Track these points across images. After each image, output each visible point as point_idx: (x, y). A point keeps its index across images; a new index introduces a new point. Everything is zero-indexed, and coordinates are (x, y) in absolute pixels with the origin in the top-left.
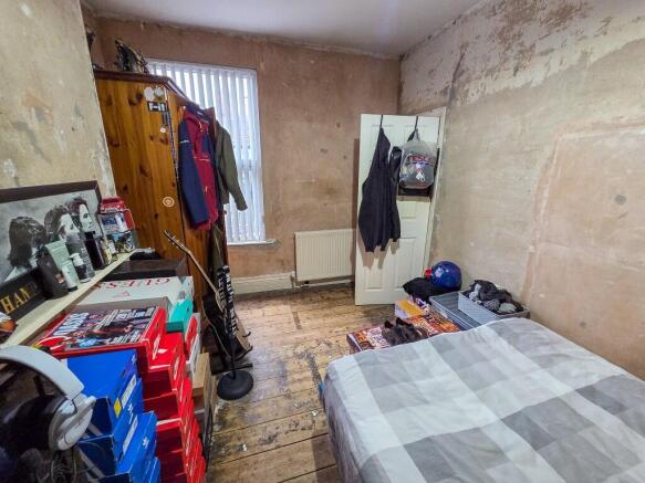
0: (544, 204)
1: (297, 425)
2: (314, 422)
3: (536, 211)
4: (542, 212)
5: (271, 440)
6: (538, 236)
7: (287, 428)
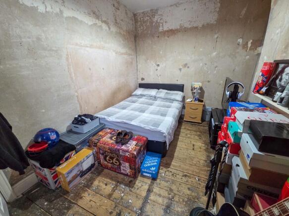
0: (73, 75)
1: (173, 175)
2: (165, 172)
3: (72, 78)
4: (74, 78)
5: (186, 176)
6: (77, 88)
7: (177, 176)
